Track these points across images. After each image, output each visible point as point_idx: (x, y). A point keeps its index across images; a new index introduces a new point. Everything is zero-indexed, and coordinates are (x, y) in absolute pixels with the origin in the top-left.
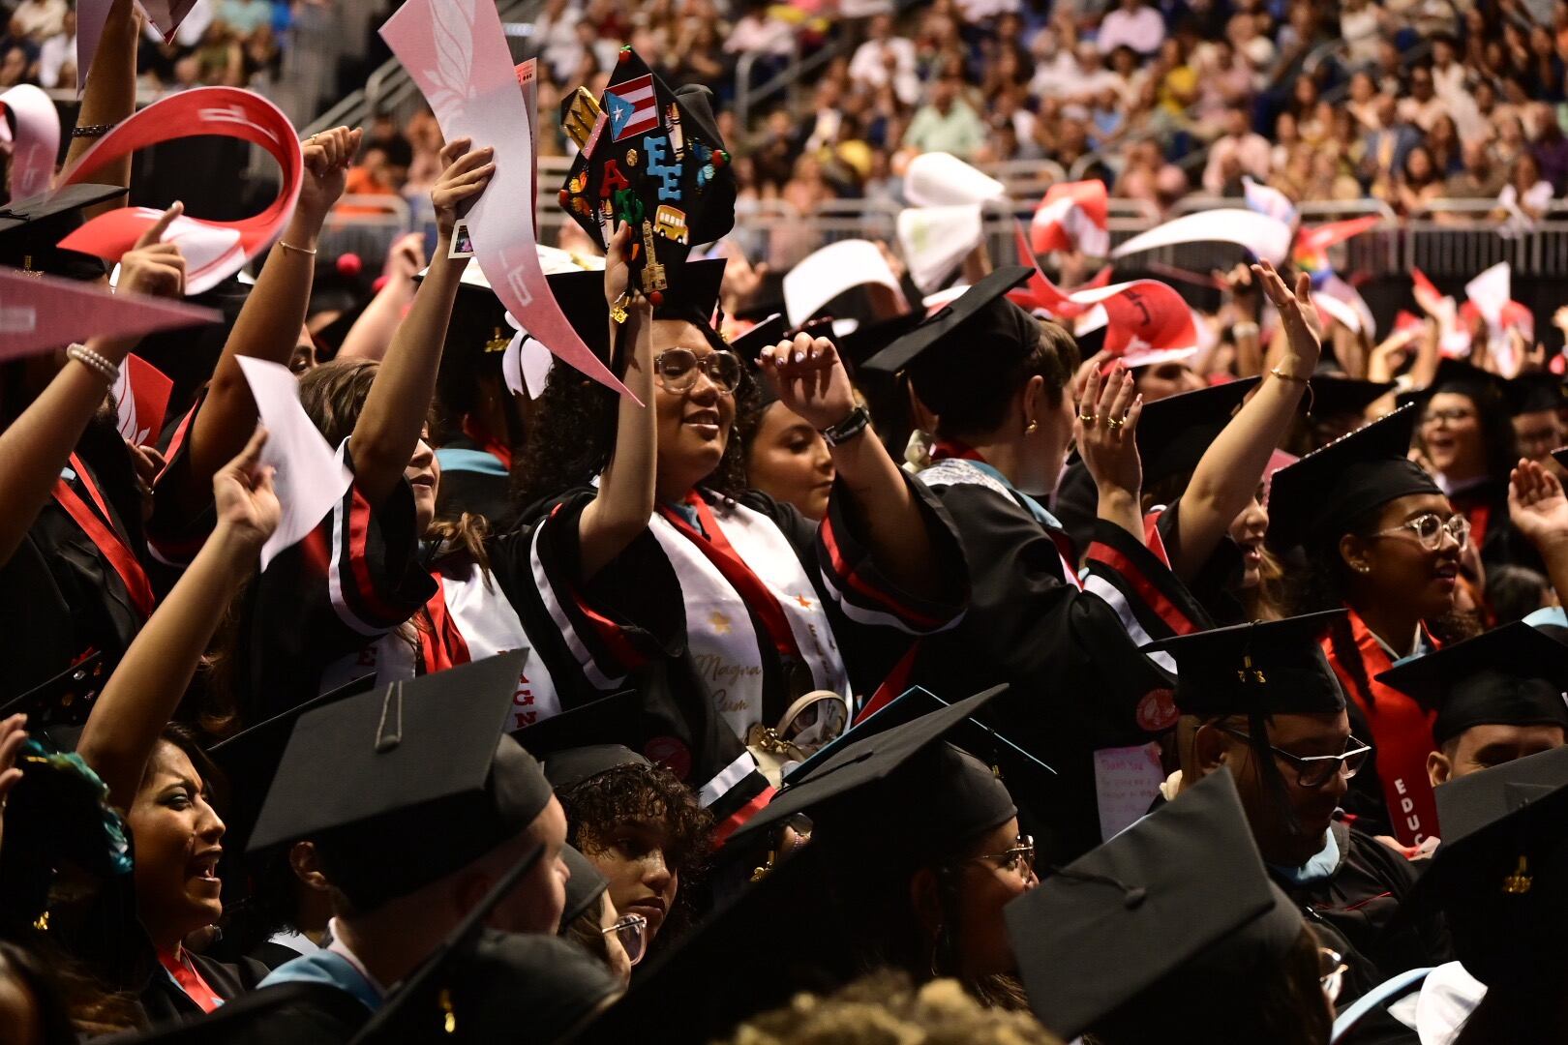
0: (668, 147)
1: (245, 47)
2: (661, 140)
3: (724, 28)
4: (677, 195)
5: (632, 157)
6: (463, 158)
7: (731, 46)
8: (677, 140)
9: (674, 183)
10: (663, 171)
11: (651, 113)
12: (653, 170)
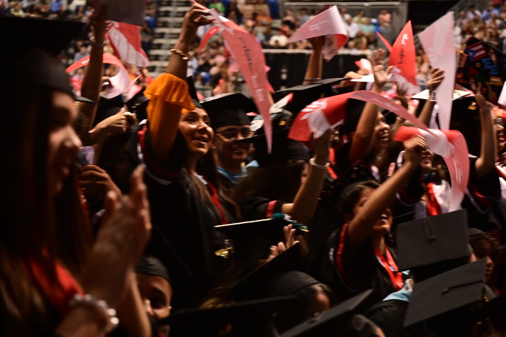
0: (491, 61)
1: (368, 38)
2: (488, 59)
3: (499, 31)
4: (496, 73)
5: (478, 65)
6: (437, 73)
7: (501, 36)
8: (494, 58)
9: (494, 70)
10: (490, 67)
11: (483, 52)
12: (487, 67)
